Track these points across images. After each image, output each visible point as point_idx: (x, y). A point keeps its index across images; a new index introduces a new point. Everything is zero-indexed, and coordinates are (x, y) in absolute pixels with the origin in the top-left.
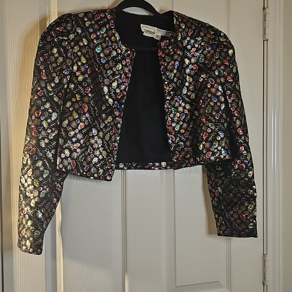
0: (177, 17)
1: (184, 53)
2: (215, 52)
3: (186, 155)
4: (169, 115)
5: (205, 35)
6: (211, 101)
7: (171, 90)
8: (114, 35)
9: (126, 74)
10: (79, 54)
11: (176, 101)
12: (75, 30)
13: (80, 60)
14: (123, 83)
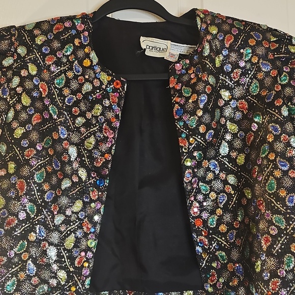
0: (202, 16)
1: (217, 79)
2: (280, 74)
4: (195, 196)
5: (259, 43)
6: (276, 167)
7: (195, 149)
8: (87, 56)
9: (109, 122)
10: (19, 90)
11: (208, 169)
12: (16, 49)
13: (19, 101)
14: (105, 139)
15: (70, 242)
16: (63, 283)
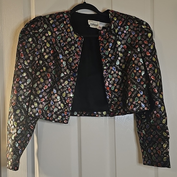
0: (111, 13)
1: (116, 37)
2: (138, 36)
3: (118, 107)
4: (107, 79)
5: (131, 24)
6: (135, 69)
7: (107, 63)
8: (69, 27)
9: (77, 53)
10: (45, 41)
11: (112, 70)
12: (43, 26)
13: (46, 45)
14: (76, 59)
15: (64, 95)
16: (62, 108)
